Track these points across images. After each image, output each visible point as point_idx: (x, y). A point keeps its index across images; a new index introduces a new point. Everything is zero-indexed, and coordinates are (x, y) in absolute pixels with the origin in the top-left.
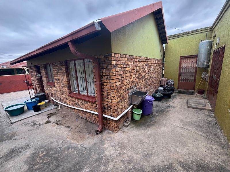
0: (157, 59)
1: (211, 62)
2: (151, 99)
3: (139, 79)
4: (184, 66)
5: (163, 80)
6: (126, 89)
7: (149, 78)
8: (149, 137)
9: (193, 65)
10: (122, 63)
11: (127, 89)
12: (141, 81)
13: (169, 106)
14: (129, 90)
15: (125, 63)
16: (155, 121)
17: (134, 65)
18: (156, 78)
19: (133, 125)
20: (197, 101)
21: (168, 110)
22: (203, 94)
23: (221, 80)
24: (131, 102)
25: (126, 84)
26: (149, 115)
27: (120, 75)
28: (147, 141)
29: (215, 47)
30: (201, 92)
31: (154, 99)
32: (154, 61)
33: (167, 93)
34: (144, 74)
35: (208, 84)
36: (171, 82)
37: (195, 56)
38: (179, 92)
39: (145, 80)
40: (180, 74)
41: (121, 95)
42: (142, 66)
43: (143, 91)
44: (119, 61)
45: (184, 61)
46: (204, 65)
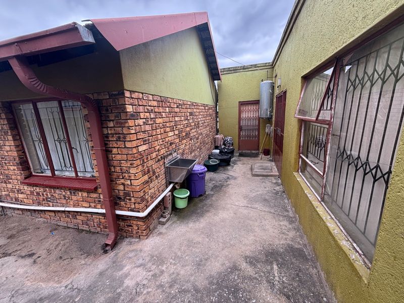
0: (207, 106)
1: (274, 111)
2: (201, 170)
3: (181, 139)
4: (244, 116)
5: (218, 138)
6: (159, 157)
7: (197, 136)
8: (202, 233)
9: (255, 115)
10: (148, 109)
11: (161, 157)
12: (185, 141)
13: (228, 178)
14: (164, 158)
15: (152, 110)
16: (211, 204)
17: (170, 114)
18: (207, 135)
19: (176, 219)
20: (262, 166)
21: (227, 183)
22: (269, 155)
23: (285, 135)
24: (170, 178)
25: (157, 148)
26: (201, 195)
27: (144, 132)
29: (277, 92)
30: (266, 152)
31: (206, 169)
32: (203, 108)
33: (225, 157)
34: (188, 129)
35: (273, 141)
36: (229, 140)
37: (257, 102)
38: (241, 155)
39: (191, 140)
40: (240, 128)
41: (150, 170)
42: (183, 115)
43: (189, 157)
44: (141, 107)
45: (244, 108)
46: (267, 115)
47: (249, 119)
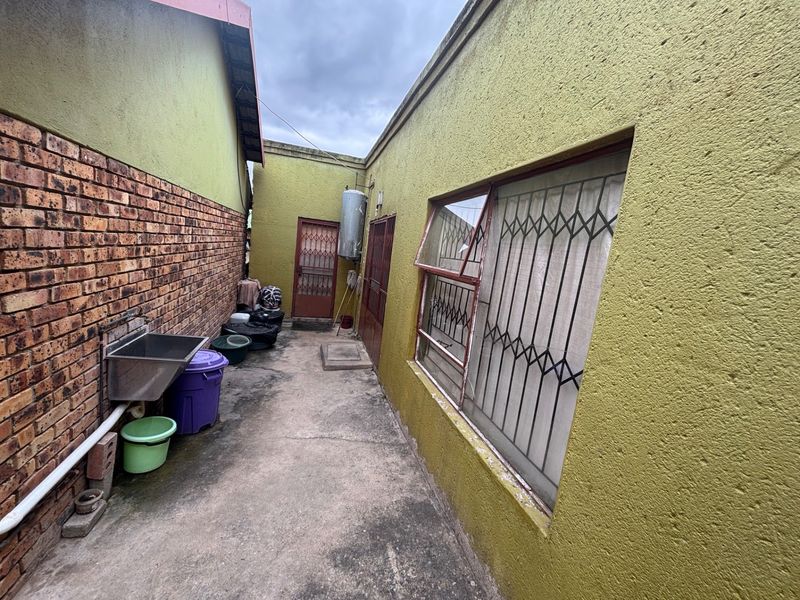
0: (228, 210)
1: (366, 247)
2: (213, 363)
3: (157, 279)
4: (308, 248)
5: (246, 286)
6: (84, 331)
7: (199, 278)
8: (219, 526)
9: (330, 249)
10: (57, 183)
11: (91, 332)
12: (167, 288)
13: (273, 377)
14: (99, 332)
15: (74, 188)
16: (236, 446)
17: (133, 212)
18: (223, 279)
19: (126, 507)
20: (341, 349)
21: (273, 389)
22: (350, 327)
23: (390, 293)
24: (116, 391)
25: (81, 302)
26: (208, 427)
27: (37, 250)
28: (213, 546)
29: (373, 214)
30: (347, 323)
31: (226, 361)
32: (219, 213)
33: (264, 331)
34: (178, 258)
35: (360, 301)
36: (272, 293)
37: (334, 226)
38: (297, 326)
39: (183, 285)
40: (299, 271)
41: (47, 370)
42: (169, 221)
43: (176, 330)
44: (31, 169)
45: (308, 232)
46: (352, 253)
47: (318, 255)
